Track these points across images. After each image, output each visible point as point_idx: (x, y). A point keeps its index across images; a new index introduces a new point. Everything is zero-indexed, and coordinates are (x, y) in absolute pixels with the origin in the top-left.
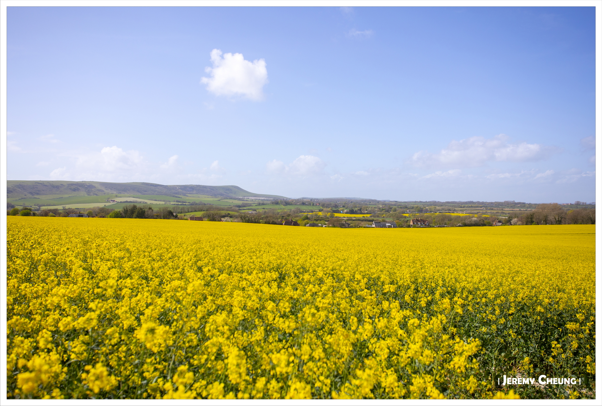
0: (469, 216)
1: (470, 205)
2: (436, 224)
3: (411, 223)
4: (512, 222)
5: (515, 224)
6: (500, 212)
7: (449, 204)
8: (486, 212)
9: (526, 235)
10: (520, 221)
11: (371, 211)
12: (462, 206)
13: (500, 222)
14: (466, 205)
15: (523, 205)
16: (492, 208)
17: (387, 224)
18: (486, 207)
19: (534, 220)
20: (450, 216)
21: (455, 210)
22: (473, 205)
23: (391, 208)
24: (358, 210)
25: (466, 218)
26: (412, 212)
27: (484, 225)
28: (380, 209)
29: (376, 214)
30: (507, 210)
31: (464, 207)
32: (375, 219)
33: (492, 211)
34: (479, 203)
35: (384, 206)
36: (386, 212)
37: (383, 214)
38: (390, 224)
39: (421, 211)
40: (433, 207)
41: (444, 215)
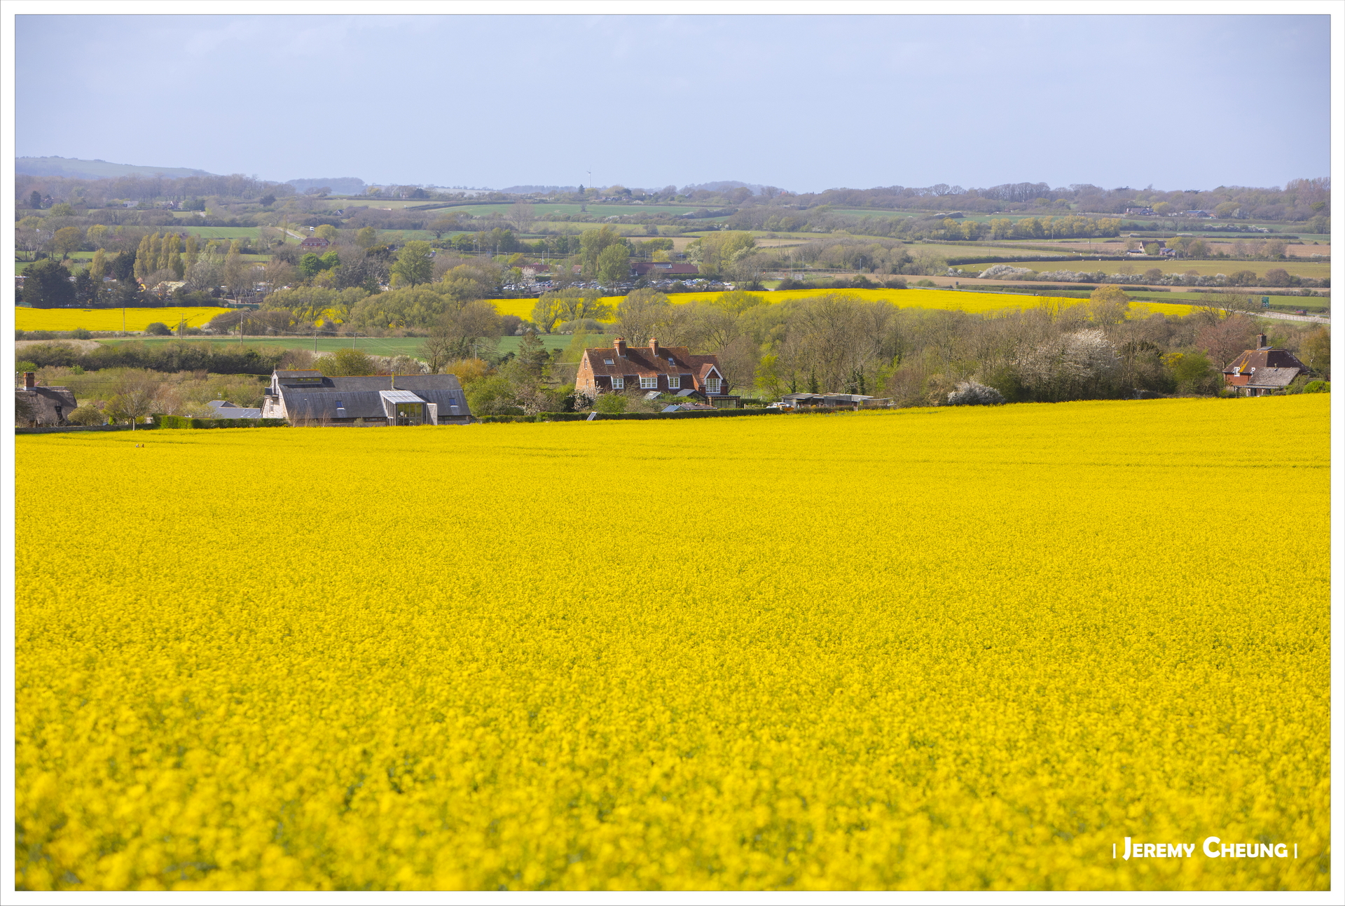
2: (784, 385)
3: (585, 383)
6: (1262, 270)
7: (859, 215)
8: (1155, 276)
11: (214, 279)
12: (965, 225)
16: (1199, 238)
17: (392, 396)
18: (1148, 233)
20: (882, 315)
21: (905, 265)
22: (1046, 221)
23: (386, 253)
24: (108, 269)
26: (564, 281)
28: (289, 257)
29: (267, 309)
31: (975, 236)
32: (267, 346)
33: (1203, 268)
34: (1089, 197)
35: (318, 232)
36: (342, 283)
37: (322, 303)
38: (408, 397)
40: (726, 238)
41: (828, 302)
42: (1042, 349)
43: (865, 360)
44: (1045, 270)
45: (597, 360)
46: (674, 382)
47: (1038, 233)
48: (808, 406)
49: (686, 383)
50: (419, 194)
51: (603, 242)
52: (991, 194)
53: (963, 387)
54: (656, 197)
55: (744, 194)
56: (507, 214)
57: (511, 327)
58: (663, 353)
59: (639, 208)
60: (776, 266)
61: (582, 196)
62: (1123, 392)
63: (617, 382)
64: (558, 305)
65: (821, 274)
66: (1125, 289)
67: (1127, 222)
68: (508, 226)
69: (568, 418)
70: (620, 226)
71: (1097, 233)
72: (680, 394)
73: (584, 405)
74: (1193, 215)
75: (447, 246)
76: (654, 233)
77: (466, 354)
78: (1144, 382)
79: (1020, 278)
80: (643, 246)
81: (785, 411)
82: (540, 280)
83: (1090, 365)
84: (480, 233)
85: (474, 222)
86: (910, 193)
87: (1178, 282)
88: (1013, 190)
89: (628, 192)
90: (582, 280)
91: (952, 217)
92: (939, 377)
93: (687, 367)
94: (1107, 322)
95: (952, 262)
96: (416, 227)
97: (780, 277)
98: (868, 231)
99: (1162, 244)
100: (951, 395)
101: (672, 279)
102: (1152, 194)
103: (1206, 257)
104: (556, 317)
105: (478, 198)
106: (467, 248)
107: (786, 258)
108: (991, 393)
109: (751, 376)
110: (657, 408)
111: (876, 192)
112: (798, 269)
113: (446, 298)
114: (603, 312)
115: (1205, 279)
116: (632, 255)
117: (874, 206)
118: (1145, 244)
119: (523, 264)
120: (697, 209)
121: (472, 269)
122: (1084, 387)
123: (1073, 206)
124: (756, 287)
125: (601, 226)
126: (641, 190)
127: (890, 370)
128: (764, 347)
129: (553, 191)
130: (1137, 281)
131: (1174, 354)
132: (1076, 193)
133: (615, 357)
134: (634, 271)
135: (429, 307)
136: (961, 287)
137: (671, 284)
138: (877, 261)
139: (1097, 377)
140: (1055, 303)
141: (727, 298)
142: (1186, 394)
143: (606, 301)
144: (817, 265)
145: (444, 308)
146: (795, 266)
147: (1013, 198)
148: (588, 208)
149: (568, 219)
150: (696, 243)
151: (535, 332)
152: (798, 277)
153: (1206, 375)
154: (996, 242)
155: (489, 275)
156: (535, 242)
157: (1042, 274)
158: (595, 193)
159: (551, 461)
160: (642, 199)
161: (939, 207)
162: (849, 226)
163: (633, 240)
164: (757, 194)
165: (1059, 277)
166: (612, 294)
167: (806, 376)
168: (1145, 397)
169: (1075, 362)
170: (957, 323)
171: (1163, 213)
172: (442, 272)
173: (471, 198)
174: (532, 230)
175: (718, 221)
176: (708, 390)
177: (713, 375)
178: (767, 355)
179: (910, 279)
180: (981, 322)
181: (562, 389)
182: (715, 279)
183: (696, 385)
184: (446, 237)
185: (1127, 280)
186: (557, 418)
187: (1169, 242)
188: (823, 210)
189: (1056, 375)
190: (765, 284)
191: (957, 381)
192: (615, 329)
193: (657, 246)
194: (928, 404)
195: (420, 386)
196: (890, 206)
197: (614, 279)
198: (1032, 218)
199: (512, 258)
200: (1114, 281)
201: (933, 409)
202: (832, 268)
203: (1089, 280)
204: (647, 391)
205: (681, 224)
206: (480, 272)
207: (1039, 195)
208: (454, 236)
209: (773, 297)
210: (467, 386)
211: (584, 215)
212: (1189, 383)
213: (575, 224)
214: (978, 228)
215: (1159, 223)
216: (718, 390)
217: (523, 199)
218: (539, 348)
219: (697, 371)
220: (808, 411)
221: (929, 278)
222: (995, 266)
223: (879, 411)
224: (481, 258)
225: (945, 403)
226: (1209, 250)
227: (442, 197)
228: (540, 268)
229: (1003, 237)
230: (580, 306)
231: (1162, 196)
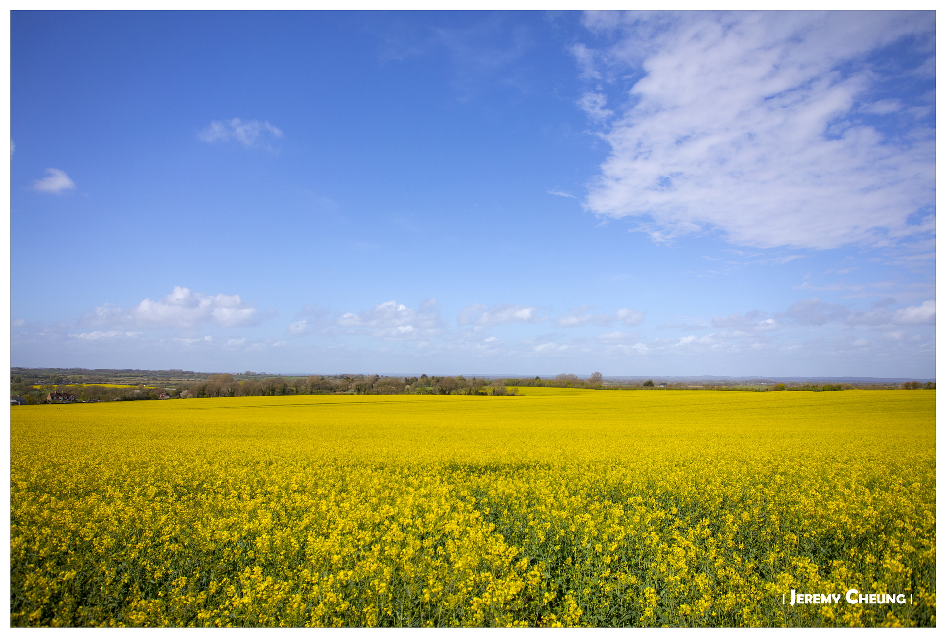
0: (131, 388)
1: (128, 374)
2: (85, 399)
4: (182, 395)
5: (185, 397)
6: (165, 382)
7: (101, 373)
8: (149, 383)
9: (199, 409)
10: (190, 393)
12: (118, 375)
13: (167, 394)
14: (123, 374)
15: (191, 374)
16: (156, 377)
18: (148, 376)
19: (206, 392)
20: (103, 388)
22: (131, 374)
25: (126, 390)
27: (148, 399)
30: (173, 380)
31: (120, 376)
33: (156, 382)
34: (139, 371)
39: (59, 381)
40: (77, 376)
41: (94, 386)
42: (130, 393)
43: (100, 395)
44: (131, 382)
45: (52, 395)
46: (65, 398)
48: (89, 402)
49: (68, 398)
51: (54, 376)
52: (122, 370)
53: (116, 399)
54: (65, 370)
55: (81, 369)
56: (36, 372)
57: (36, 389)
58: (64, 394)
59: (61, 371)
60: (85, 380)
61: (51, 369)
62: (142, 399)
63: (55, 398)
64: (45, 386)
65: (93, 382)
66: (144, 384)
67: (144, 375)
68: (37, 374)
69: (45, 404)
70: (58, 374)
71: (140, 376)
72: (66, 400)
73: (48, 402)
74: (155, 374)
76: (64, 375)
78: (146, 398)
79: (127, 383)
80: (62, 377)
81: (85, 402)
82: (42, 382)
83: (137, 395)
86: (109, 370)
87: (152, 383)
88: (126, 370)
89: (60, 369)
90: (50, 382)
91: (116, 373)
92: (112, 397)
93: (68, 396)
94: (140, 389)
95: (116, 380)
97: (86, 382)
98: (102, 375)
101: (66, 382)
102: (149, 371)
104: (45, 388)
107: (87, 379)
108: (121, 399)
109: (80, 397)
110: (62, 402)
111: (104, 370)
114: (53, 387)
116: (59, 378)
117: (103, 372)
119: (39, 380)
120: (72, 372)
122: (136, 399)
123: (136, 372)
124: (82, 384)
125: (54, 374)
126: (62, 369)
127: (104, 396)
129: (45, 368)
130: (146, 383)
131: (151, 394)
132: (137, 370)
133: (55, 394)
135: (21, 386)
136: (117, 384)
138: (103, 380)
139: (138, 397)
141: (76, 385)
142: (152, 400)
144: (92, 380)
145: (23, 387)
146: (89, 380)
148: (52, 371)
149: (48, 373)
150: (71, 377)
151: (40, 390)
152: (89, 382)
153: (156, 397)
155: (32, 381)
156: (41, 376)
158: (54, 369)
161: (114, 372)
162: (98, 374)
163: (60, 376)
164: (83, 370)
165: (133, 382)
166: (55, 385)
167: (89, 397)
168: (146, 400)
169: (135, 395)
170: (116, 389)
171: (150, 373)
174: (41, 374)
175: (75, 373)
176: (72, 399)
177: (73, 397)
178: (83, 394)
181: (45, 399)
182: (74, 382)
183: (70, 398)
186: (43, 404)
187: (151, 378)
188: (94, 372)
189: (132, 397)
192: (55, 390)
193: (64, 377)
196: (106, 372)
197: (56, 382)
199: (37, 379)
200: (142, 383)
201: (111, 402)
202: (95, 381)
203: (138, 383)
204: (61, 399)
205: (69, 374)
207: (130, 371)
209: (85, 385)
212: (153, 398)
216: (74, 399)
217: (40, 370)
218: (40, 393)
219: (70, 396)
221: (112, 382)
222: (123, 381)
223: (102, 402)
225: (113, 401)
228: (42, 380)
229: (124, 377)
230: (49, 386)
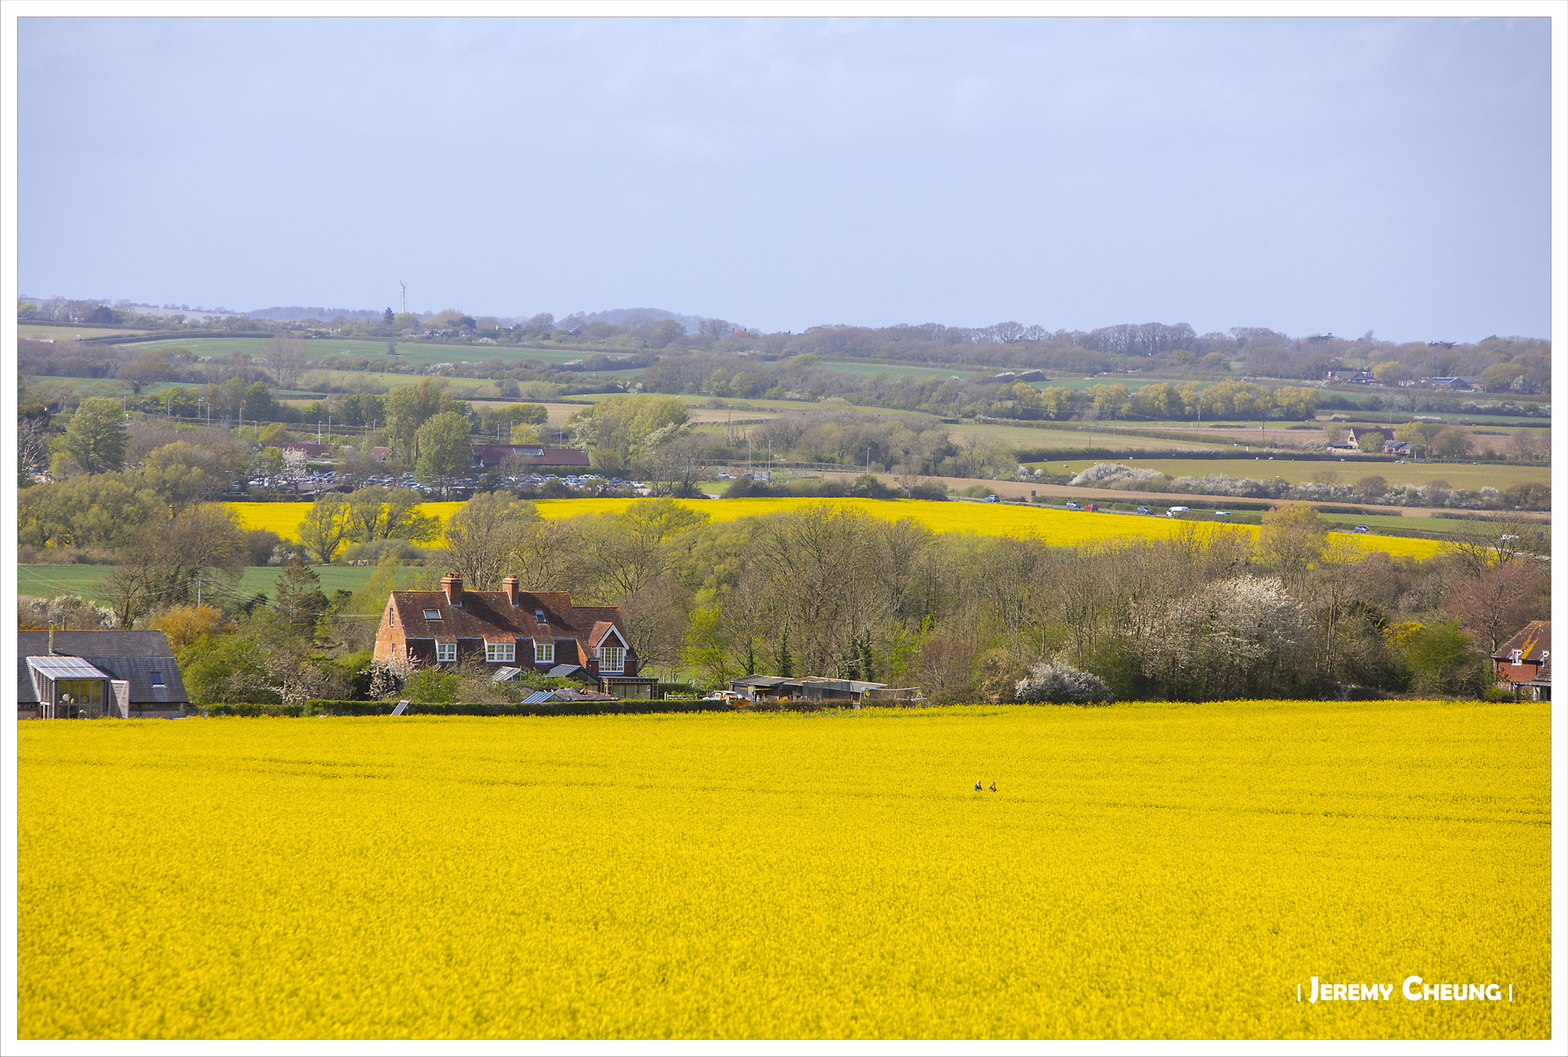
2: (733, 661)
3: (390, 651)
8: (1375, 489)
12: (1049, 393)
16: (1451, 424)
17: (49, 667)
20: (904, 544)
21: (945, 460)
22: (1188, 389)
26: (358, 474)
33: (1459, 477)
34: (1263, 352)
38: (78, 668)
40: (639, 405)
43: (873, 622)
44: (1184, 474)
45: (410, 610)
46: (545, 654)
47: (1175, 410)
48: (772, 700)
49: (565, 653)
50: (103, 316)
51: (423, 408)
52: (1091, 342)
53: (1042, 673)
54: (517, 334)
55: (670, 331)
56: (258, 354)
57: (261, 550)
58: (528, 602)
59: (488, 351)
60: (723, 456)
61: (389, 327)
62: (1320, 689)
63: (445, 649)
64: (344, 515)
65: (801, 473)
66: (1323, 510)
67: (1327, 395)
68: (260, 376)
69: (358, 711)
70: (455, 381)
71: (1276, 413)
72: (553, 672)
73: (387, 689)
74: (1443, 384)
75: (151, 408)
76: (513, 395)
77: (183, 596)
78: (1353, 671)
79: (1141, 487)
80: (494, 416)
81: (735, 706)
82: (311, 469)
83: (1260, 639)
84: (209, 387)
85: (199, 367)
86: (955, 336)
87: (1414, 500)
88: (1133, 336)
89: (469, 322)
90: (387, 472)
91: (1028, 379)
92: (1002, 655)
93: (568, 628)
94: (1287, 566)
95: (1025, 457)
96: (97, 372)
97: (730, 475)
98: (882, 400)
99: (1388, 434)
100: (1022, 685)
101: (544, 473)
102: (1372, 348)
103: (1465, 459)
104: (341, 535)
105: (208, 326)
106: (186, 411)
107: (742, 443)
108: (1089, 683)
109: (676, 643)
110: (513, 695)
111: (898, 334)
112: (761, 462)
113: (146, 496)
114: (424, 528)
115: (1462, 497)
116: (475, 431)
117: (894, 357)
118: (1358, 433)
119: (284, 442)
120: (589, 355)
121: (196, 450)
122: (1250, 676)
123: (1235, 365)
124: (688, 492)
125: (417, 380)
126: (493, 321)
127: (917, 639)
128: (701, 596)
129: (340, 318)
130: (1343, 497)
131: (1406, 623)
132: (1241, 343)
133: (442, 607)
134: (478, 459)
135: (116, 513)
136: (1040, 501)
137: (542, 483)
138: (897, 452)
139: (1273, 660)
140: (1206, 531)
141: (640, 510)
142: (1427, 694)
143: (429, 509)
144: (795, 456)
145: (144, 516)
146: (756, 457)
147: (1131, 350)
148: (400, 347)
149: (363, 366)
150: (584, 414)
151: (303, 560)
152: (761, 476)
153: (1462, 661)
154: (1102, 424)
155: (225, 460)
156: (306, 405)
157: (1179, 480)
158: (412, 321)
159: (327, 784)
160: (494, 335)
161: (1005, 361)
162: (847, 390)
163: (477, 406)
164: (692, 332)
165: (1210, 486)
166: (438, 498)
167: (773, 647)
168: (1356, 696)
169: (1235, 633)
170: (1031, 561)
171: (1390, 380)
172: (143, 451)
173: (194, 325)
174: (301, 383)
175: (624, 377)
176: (603, 667)
177: (613, 641)
178: (705, 609)
179: (952, 483)
180: (1075, 561)
181: (349, 660)
182: (617, 476)
183: (583, 658)
184: (149, 393)
185: (1325, 495)
186: (339, 710)
187: (1400, 430)
188: (806, 362)
189: (1201, 652)
190: (705, 488)
191: (1033, 661)
192: (445, 559)
193: (519, 416)
194: (982, 700)
195: (100, 650)
196: (921, 358)
197: (442, 472)
198: (1163, 385)
199: (265, 431)
200: (1305, 495)
201: (989, 709)
202: (819, 461)
203: (1262, 492)
204: (498, 666)
205: (559, 380)
206: (208, 455)
207: (1177, 344)
208: (163, 391)
209: (718, 509)
210: (184, 651)
211: (391, 359)
212: (1433, 676)
213: (376, 375)
214: (1072, 398)
215: (1383, 397)
216: (621, 668)
217: (287, 330)
218: (309, 588)
219: (585, 631)
220: (774, 708)
221: (986, 484)
222: (1099, 465)
223: (897, 710)
224: (209, 429)
225: (1010, 698)
226: (1470, 446)
227: (143, 322)
228: (314, 450)
229: (1114, 416)
230: (384, 517)
231: (1390, 352)
